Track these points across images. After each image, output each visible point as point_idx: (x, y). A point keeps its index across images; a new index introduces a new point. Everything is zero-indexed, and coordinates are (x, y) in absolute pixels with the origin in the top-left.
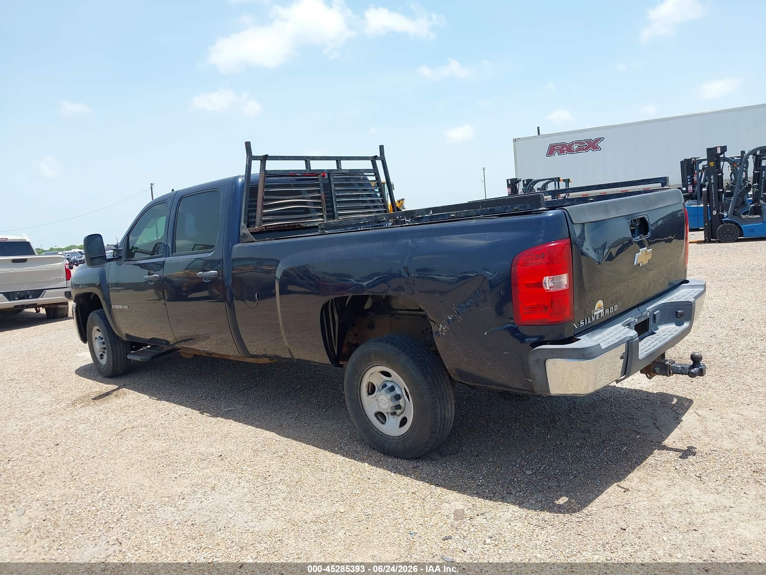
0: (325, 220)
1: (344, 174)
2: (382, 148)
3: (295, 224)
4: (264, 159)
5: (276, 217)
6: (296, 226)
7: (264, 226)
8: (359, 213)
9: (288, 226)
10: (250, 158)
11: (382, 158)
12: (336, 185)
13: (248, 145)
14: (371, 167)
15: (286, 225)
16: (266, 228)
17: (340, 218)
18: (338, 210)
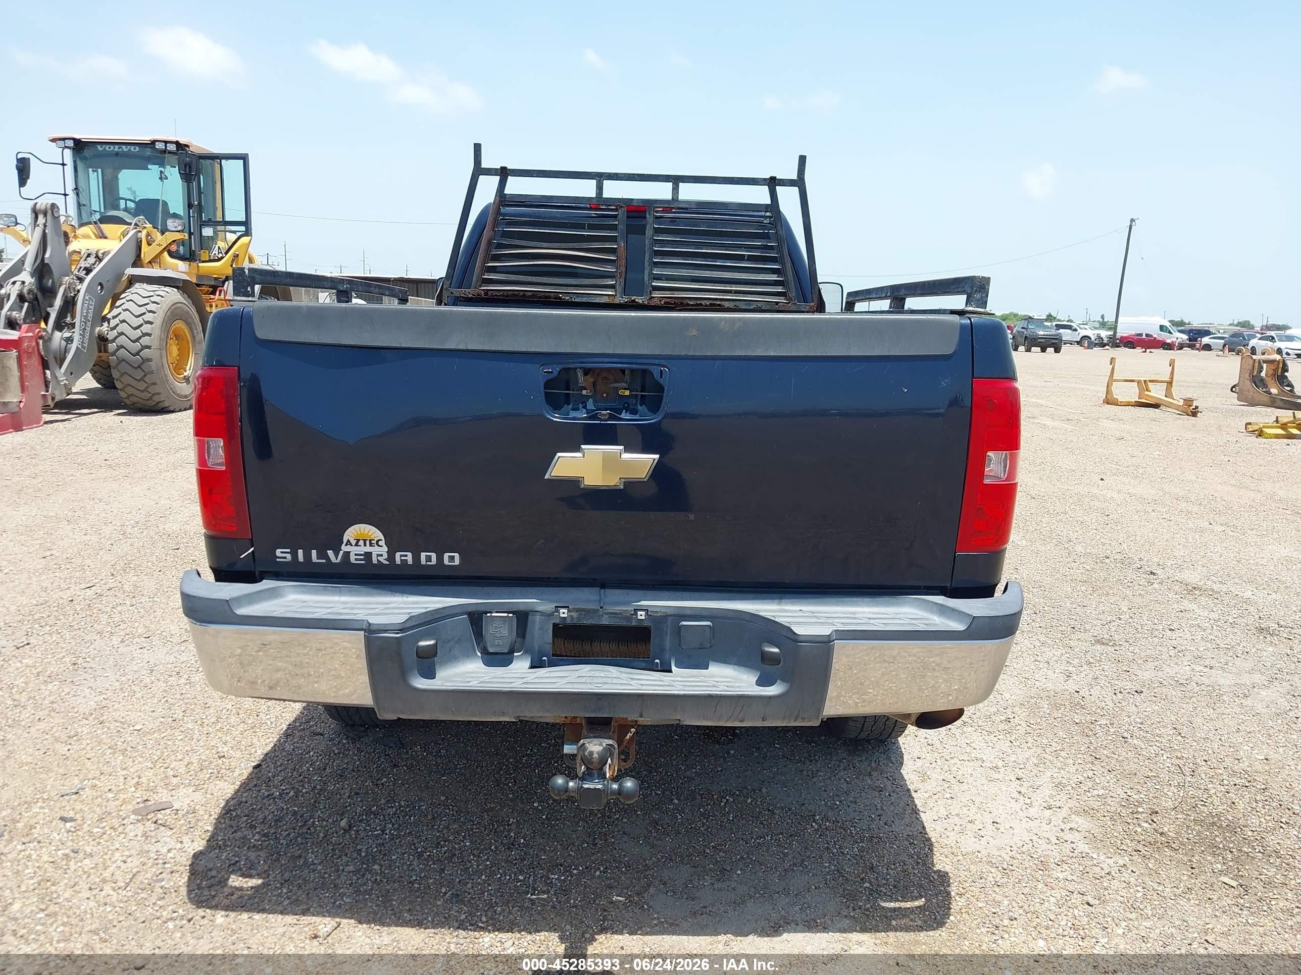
0: (618, 295)
1: (685, 210)
2: (802, 160)
3: (547, 294)
4: (504, 173)
5: (513, 277)
6: (550, 297)
7: (483, 290)
9: (533, 296)
10: (479, 171)
11: (799, 183)
12: (658, 231)
13: (477, 148)
14: (768, 201)
15: (530, 294)
16: (486, 294)
17: (656, 294)
18: (654, 279)
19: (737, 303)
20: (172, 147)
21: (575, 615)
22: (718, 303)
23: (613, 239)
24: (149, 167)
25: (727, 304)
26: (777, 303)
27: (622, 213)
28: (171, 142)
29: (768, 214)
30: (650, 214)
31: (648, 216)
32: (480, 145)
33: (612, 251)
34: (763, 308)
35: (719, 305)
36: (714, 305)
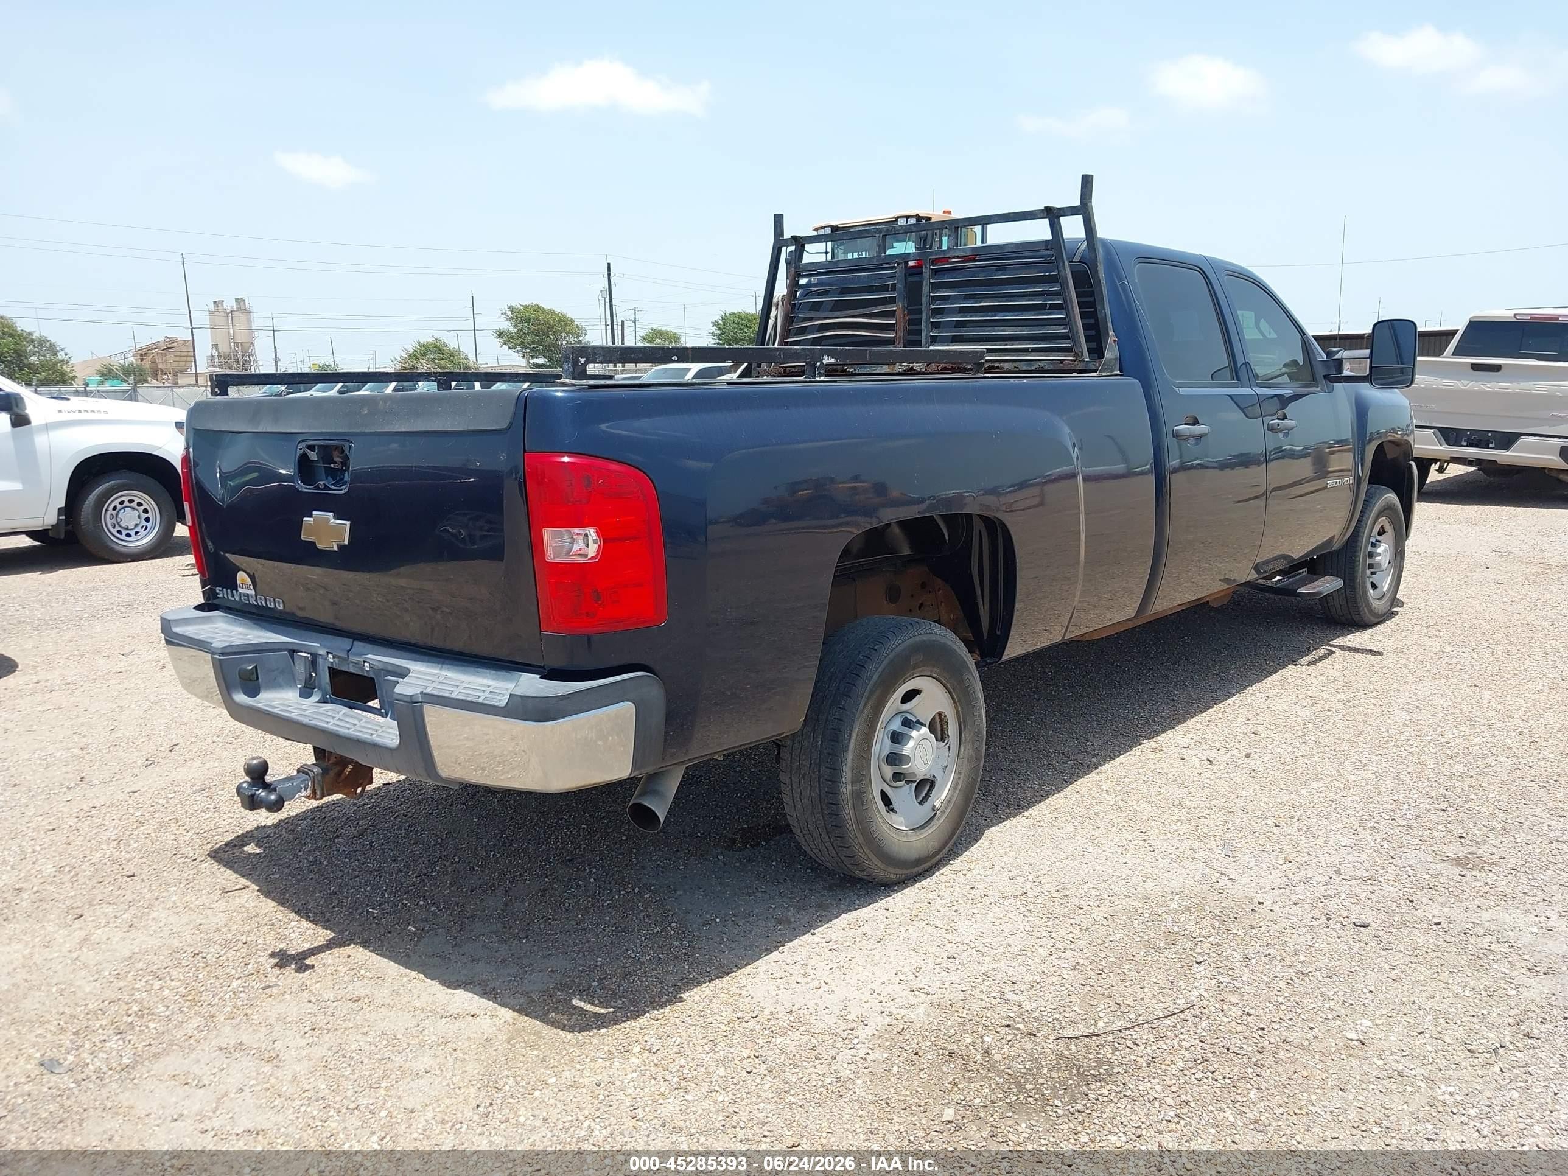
2: (1087, 181)
8: (1026, 350)
10: (779, 242)
11: (1084, 209)
12: (935, 287)
13: (779, 220)
14: (1048, 236)
19: (1017, 364)
20: (912, 221)
21: (336, 660)
22: (997, 365)
23: (892, 301)
24: (895, 245)
25: (1006, 366)
26: (1062, 361)
27: (899, 271)
28: (913, 216)
29: (1049, 252)
30: (926, 268)
31: (924, 270)
32: (782, 215)
33: (892, 314)
34: (1046, 368)
35: (998, 368)
36: (992, 367)
